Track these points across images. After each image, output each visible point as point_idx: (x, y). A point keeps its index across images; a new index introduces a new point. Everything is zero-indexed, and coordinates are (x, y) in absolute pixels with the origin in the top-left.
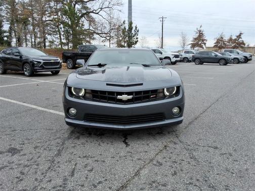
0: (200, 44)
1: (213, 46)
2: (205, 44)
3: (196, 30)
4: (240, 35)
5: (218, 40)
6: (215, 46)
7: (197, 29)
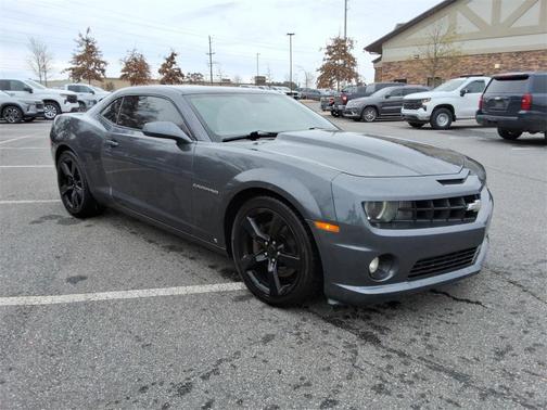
0: (93, 71)
1: (119, 76)
2: (103, 71)
3: (78, 38)
4: (172, 57)
5: (127, 63)
6: (124, 77)
7: (80, 35)
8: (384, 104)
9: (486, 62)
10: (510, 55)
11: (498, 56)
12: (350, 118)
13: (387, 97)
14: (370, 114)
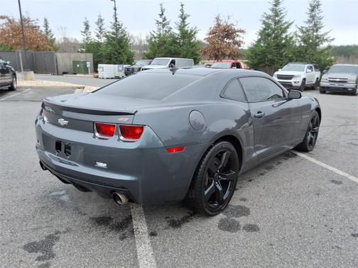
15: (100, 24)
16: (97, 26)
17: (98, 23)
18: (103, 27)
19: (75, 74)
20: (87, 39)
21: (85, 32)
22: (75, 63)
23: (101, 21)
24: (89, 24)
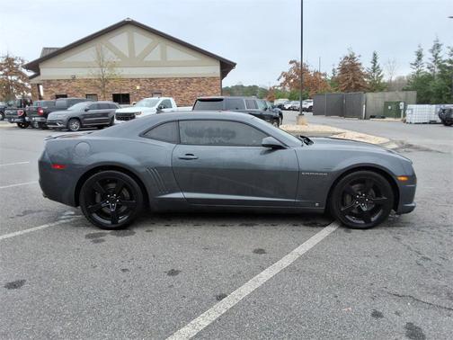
8: (85, 116)
9: (130, 84)
10: (146, 80)
11: (138, 80)
12: (54, 128)
13: (86, 110)
14: (75, 125)
15: (436, 52)
16: (431, 54)
17: (432, 51)
18: (440, 55)
19: (383, 117)
20: (418, 73)
21: (415, 64)
22: (387, 104)
23: (438, 46)
24: (423, 53)
